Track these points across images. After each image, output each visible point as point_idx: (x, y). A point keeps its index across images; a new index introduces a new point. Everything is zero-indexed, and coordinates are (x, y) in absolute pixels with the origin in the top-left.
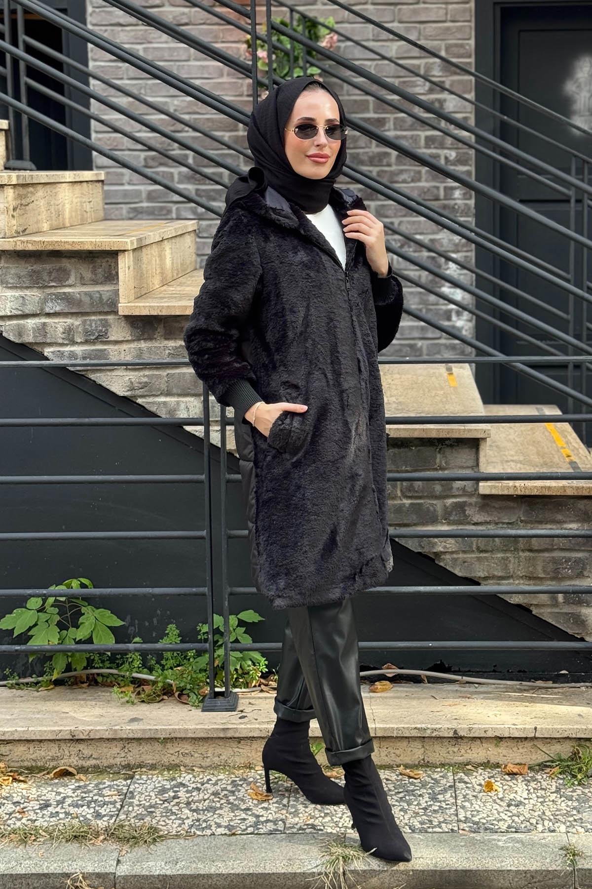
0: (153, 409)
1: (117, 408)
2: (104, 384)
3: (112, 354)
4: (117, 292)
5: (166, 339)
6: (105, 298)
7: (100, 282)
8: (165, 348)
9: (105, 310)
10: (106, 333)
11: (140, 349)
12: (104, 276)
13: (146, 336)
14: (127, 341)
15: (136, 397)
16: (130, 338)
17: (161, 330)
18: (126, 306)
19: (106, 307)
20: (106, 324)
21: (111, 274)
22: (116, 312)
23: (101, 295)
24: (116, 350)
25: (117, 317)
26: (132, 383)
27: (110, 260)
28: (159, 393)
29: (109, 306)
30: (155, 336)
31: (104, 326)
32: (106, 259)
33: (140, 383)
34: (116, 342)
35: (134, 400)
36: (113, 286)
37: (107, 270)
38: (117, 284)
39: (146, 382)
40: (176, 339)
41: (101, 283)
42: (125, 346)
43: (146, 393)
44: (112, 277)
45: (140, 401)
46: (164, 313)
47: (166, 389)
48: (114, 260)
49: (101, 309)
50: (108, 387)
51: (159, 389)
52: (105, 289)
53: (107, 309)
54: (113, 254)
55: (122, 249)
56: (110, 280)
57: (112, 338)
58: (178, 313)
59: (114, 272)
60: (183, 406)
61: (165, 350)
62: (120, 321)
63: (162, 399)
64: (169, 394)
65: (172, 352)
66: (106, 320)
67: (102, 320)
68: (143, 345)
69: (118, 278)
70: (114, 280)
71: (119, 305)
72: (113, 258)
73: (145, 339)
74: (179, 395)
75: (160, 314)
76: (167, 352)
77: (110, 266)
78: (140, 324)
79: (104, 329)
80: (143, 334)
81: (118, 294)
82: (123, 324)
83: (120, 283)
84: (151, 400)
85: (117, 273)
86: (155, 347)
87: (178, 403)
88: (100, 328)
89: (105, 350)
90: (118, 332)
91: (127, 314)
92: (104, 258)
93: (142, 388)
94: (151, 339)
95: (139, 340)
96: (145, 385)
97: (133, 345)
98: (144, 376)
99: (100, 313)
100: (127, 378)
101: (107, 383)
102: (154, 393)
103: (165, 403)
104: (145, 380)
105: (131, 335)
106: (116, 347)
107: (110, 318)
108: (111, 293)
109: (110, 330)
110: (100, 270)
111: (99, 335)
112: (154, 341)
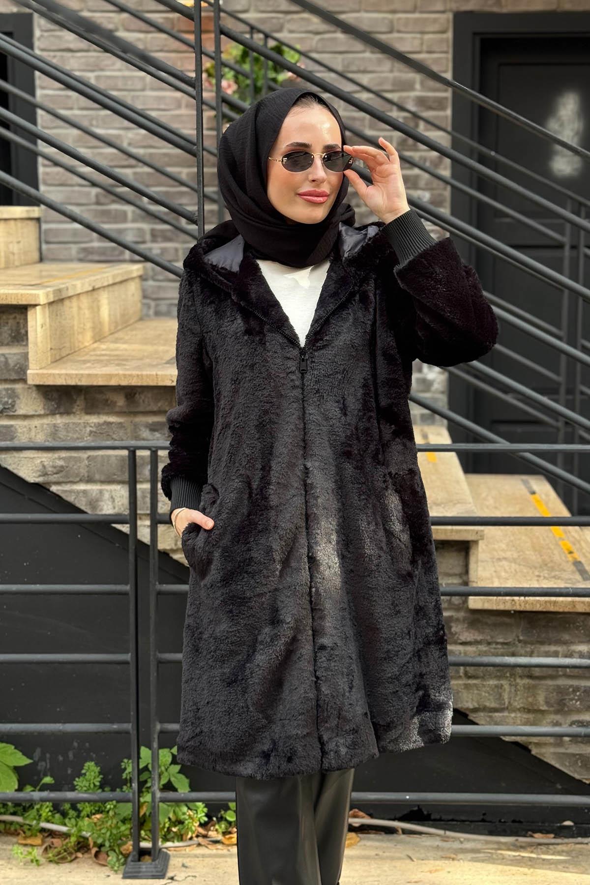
0: (71, 499)
1: (26, 497)
2: (10, 468)
3: (20, 430)
4: (26, 356)
5: (87, 413)
6: (12, 363)
7: (6, 342)
8: (86, 424)
9: (12, 378)
10: (13, 406)
11: (55, 426)
12: (10, 335)
13: (62, 410)
14: (39, 416)
15: (50, 483)
16: (42, 412)
17: (80, 402)
18: (36, 373)
19: (13, 374)
20: (13, 395)
21: (18, 332)
22: (24, 381)
23: (6, 358)
24: (25, 427)
25: (27, 386)
26: (44, 466)
27: (18, 316)
28: (78, 479)
29: (17, 372)
30: (74, 410)
31: (10, 397)
32: (13, 316)
33: (55, 467)
34: (25, 417)
35: (48, 487)
36: (22, 348)
37: (14, 328)
38: (27, 345)
39: (62, 467)
40: (99, 413)
41: (8, 344)
42: (36, 422)
43: (61, 480)
44: (20, 337)
45: (54, 488)
46: (84, 382)
47: (86, 475)
48: (23, 316)
49: (7, 377)
50: (15, 471)
51: (77, 475)
52: (11, 352)
53: (14, 376)
54: (22, 310)
55: (33, 303)
56: (18, 341)
57: (20, 412)
58: (101, 383)
59: (23, 331)
60: (107, 496)
61: (85, 427)
62: (30, 391)
63: (82, 487)
64: (90, 480)
65: (94, 429)
66: (13, 390)
67: (7, 390)
68: (59, 420)
69: (27, 339)
70: (23, 341)
71: (29, 372)
72: (22, 313)
73: (61, 414)
74: (102, 482)
75: (79, 384)
76: (88, 429)
77: (18, 323)
78: (55, 395)
79: (10, 401)
80: (58, 407)
81: (28, 359)
82: (34, 395)
83: (30, 345)
84: (67, 487)
85: (27, 332)
86: (74, 423)
87: (101, 492)
88: (6, 399)
89: (12, 426)
90: (28, 404)
91: (38, 383)
92: (11, 314)
93: (56, 473)
94: (68, 413)
95: (53, 413)
96: (60, 470)
97: (47, 421)
98: (60, 459)
99: (6, 381)
100: (39, 461)
101: (14, 466)
102: (71, 479)
103: (85, 492)
104: (61, 463)
105: (44, 409)
106: (26, 423)
107: (18, 387)
108: (19, 357)
109: (18, 402)
110: (6, 328)
111: (5, 408)
112: (72, 416)
